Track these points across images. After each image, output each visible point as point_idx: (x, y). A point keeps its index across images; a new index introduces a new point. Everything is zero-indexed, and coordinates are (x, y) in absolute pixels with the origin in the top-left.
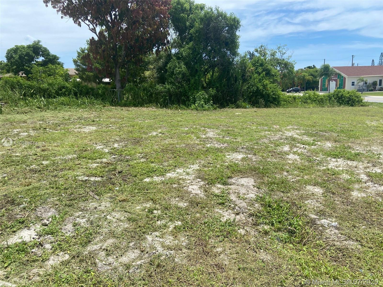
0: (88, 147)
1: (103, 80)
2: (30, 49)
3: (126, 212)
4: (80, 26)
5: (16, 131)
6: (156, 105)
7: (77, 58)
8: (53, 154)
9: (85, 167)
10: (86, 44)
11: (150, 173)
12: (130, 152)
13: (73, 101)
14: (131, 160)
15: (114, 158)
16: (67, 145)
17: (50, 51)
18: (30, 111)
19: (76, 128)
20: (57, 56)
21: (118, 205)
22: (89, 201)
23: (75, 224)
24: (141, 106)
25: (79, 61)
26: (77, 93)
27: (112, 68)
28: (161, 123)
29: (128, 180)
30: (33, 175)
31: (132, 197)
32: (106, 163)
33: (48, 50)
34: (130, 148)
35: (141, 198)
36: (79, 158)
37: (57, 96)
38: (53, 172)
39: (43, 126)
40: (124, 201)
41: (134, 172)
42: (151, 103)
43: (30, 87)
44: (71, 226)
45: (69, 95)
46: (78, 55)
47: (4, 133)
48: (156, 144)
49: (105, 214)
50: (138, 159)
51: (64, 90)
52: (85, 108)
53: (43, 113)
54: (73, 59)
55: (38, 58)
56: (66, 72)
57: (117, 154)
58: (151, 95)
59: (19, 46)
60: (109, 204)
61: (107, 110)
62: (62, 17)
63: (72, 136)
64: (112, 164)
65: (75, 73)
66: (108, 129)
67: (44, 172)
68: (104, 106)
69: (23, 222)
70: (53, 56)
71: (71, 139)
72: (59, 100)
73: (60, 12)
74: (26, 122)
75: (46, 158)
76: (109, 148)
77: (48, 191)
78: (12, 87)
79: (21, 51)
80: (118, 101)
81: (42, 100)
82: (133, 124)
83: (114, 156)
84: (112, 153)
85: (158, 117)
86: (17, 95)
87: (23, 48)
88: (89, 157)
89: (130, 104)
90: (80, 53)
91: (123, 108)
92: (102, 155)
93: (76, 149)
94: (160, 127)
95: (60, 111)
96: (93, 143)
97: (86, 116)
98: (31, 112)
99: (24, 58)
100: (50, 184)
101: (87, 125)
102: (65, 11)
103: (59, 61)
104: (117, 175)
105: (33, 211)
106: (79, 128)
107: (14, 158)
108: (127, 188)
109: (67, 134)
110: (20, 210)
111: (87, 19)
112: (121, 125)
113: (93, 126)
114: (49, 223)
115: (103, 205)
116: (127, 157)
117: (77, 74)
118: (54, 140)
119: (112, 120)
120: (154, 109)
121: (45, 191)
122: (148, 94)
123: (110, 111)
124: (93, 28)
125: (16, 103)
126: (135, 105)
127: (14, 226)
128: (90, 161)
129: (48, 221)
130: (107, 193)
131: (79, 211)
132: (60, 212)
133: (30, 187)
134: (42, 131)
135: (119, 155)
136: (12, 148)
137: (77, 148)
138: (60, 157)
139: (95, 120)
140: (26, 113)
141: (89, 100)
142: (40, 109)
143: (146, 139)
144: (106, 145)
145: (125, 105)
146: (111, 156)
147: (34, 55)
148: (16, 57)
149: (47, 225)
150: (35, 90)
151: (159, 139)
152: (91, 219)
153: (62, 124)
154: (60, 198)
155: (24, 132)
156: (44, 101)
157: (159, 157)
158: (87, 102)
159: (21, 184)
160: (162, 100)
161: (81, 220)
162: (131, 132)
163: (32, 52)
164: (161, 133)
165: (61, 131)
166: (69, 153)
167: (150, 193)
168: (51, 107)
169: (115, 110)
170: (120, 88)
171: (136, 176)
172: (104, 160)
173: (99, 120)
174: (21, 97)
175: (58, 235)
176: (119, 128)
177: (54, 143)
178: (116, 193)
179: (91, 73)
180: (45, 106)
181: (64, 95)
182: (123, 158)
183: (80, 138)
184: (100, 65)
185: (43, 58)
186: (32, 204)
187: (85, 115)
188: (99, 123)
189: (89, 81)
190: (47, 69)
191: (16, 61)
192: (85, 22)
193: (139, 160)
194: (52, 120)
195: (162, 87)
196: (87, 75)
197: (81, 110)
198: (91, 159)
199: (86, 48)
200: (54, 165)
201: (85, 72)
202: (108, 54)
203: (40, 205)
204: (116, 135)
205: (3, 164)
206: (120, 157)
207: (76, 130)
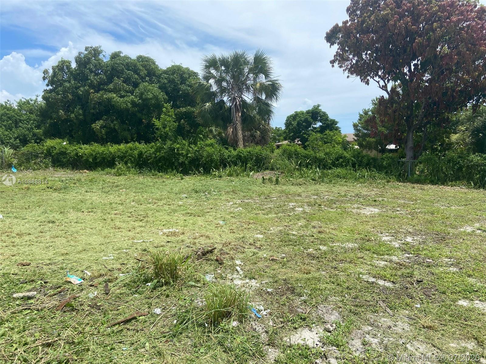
0: (371, 236)
1: (387, 147)
2: (309, 114)
3: (434, 346)
4: (368, 84)
5: (291, 205)
6: (468, 184)
7: (358, 122)
8: (331, 238)
9: (369, 262)
10: (371, 104)
11: (468, 293)
12: (432, 253)
13: (351, 174)
14: (434, 266)
15: (408, 258)
16: (345, 229)
17: (329, 115)
18: (304, 183)
19: (354, 208)
20: (336, 120)
21: (422, 332)
22: (380, 315)
23: (365, 342)
24: (443, 184)
25: (359, 125)
26: (356, 163)
27: (403, 133)
28: (479, 213)
29: (434, 297)
30: (312, 262)
31: (441, 324)
32: (397, 263)
33: (327, 115)
34: (431, 247)
35: (456, 331)
36: (361, 249)
37: (333, 166)
38: (333, 262)
39: (318, 201)
40: (429, 328)
41: (441, 285)
42: (460, 180)
43: (307, 157)
44: (360, 343)
45: (346, 166)
46: (359, 118)
47: (280, 206)
48: (474, 246)
49: (403, 340)
50: (445, 267)
51: (341, 160)
52: (364, 183)
53: (318, 186)
54: (354, 123)
55: (315, 124)
56: (344, 138)
57: (413, 252)
58: (460, 169)
59: (299, 112)
60: (408, 327)
61: (393, 186)
62: (348, 77)
63: (350, 219)
64: (406, 267)
65: (354, 139)
66: (394, 213)
67: (322, 260)
68: (388, 182)
69: (304, 319)
70: (331, 120)
71: (349, 223)
72: (334, 172)
73: (347, 71)
74: (301, 196)
75: (323, 242)
76: (399, 242)
77: (329, 287)
78: (290, 157)
79: (300, 117)
80: (408, 175)
81: (317, 171)
82: (432, 211)
83: (408, 255)
84: (405, 250)
85: (472, 203)
86: (293, 165)
87: (302, 113)
88: (375, 250)
89: (425, 180)
90: (362, 115)
91: (415, 185)
92: (390, 251)
93: (356, 236)
94: (479, 220)
95: (335, 185)
96: (378, 232)
97: (365, 193)
98: (306, 184)
99: (302, 125)
100: (330, 277)
101: (368, 206)
102: (353, 69)
103: (338, 125)
104: (414, 284)
105: (314, 308)
106: (358, 208)
107: (291, 237)
108: (432, 309)
109: (345, 216)
110: (300, 303)
111: (377, 75)
112: (413, 210)
113: (375, 208)
114: (333, 330)
115: (399, 326)
116: (428, 260)
117: (356, 141)
118: (331, 221)
119: (399, 201)
120: (463, 189)
121: (326, 285)
122: (456, 167)
123: (397, 188)
124: (384, 85)
125: (291, 173)
126: (433, 183)
127: (296, 321)
128: (375, 256)
129: (332, 327)
130: (403, 309)
131: (368, 325)
132: (344, 319)
133: (309, 276)
134: (316, 207)
135: (415, 255)
136: (289, 224)
137: (358, 236)
138: (338, 244)
139: (377, 199)
140: (300, 185)
141: (369, 173)
142: (314, 181)
143: (456, 236)
144: (395, 235)
145: (418, 181)
146: (403, 254)
147: (312, 120)
148: (295, 123)
149: (330, 332)
150: (310, 160)
151: (478, 240)
152: (385, 341)
153: (338, 201)
154: (343, 300)
155: (299, 207)
156: (319, 172)
157: (481, 269)
158: (367, 175)
159: (300, 270)
160: (478, 176)
161: (372, 339)
162: (430, 222)
163: (310, 117)
164: (481, 229)
165: (337, 210)
166: (348, 241)
167: (470, 326)
168: (325, 179)
169: (403, 188)
170: (412, 157)
171: (444, 293)
172: (394, 258)
173: (382, 200)
174: (297, 167)
175: (345, 351)
176: (411, 214)
177: (331, 224)
178: (416, 312)
179: (373, 138)
180: (320, 177)
181: (341, 166)
182: (422, 261)
183: (361, 223)
184: (386, 129)
185: (321, 124)
186: (312, 298)
187: (364, 191)
188: (382, 204)
189: (368, 149)
190: (325, 136)
191: (295, 128)
192: (375, 78)
193: (447, 268)
194: (327, 195)
195: (479, 158)
196: (368, 142)
197: (359, 185)
198: (376, 253)
199: (371, 109)
200: (333, 254)
201: (366, 138)
202: (400, 114)
203: (321, 303)
204: (408, 224)
205: (281, 241)
206: (417, 258)
207: (353, 211)
